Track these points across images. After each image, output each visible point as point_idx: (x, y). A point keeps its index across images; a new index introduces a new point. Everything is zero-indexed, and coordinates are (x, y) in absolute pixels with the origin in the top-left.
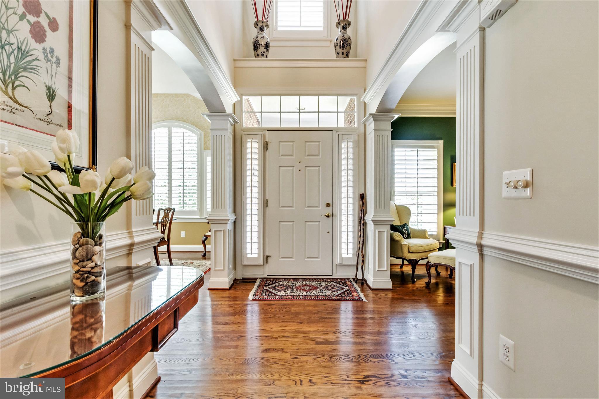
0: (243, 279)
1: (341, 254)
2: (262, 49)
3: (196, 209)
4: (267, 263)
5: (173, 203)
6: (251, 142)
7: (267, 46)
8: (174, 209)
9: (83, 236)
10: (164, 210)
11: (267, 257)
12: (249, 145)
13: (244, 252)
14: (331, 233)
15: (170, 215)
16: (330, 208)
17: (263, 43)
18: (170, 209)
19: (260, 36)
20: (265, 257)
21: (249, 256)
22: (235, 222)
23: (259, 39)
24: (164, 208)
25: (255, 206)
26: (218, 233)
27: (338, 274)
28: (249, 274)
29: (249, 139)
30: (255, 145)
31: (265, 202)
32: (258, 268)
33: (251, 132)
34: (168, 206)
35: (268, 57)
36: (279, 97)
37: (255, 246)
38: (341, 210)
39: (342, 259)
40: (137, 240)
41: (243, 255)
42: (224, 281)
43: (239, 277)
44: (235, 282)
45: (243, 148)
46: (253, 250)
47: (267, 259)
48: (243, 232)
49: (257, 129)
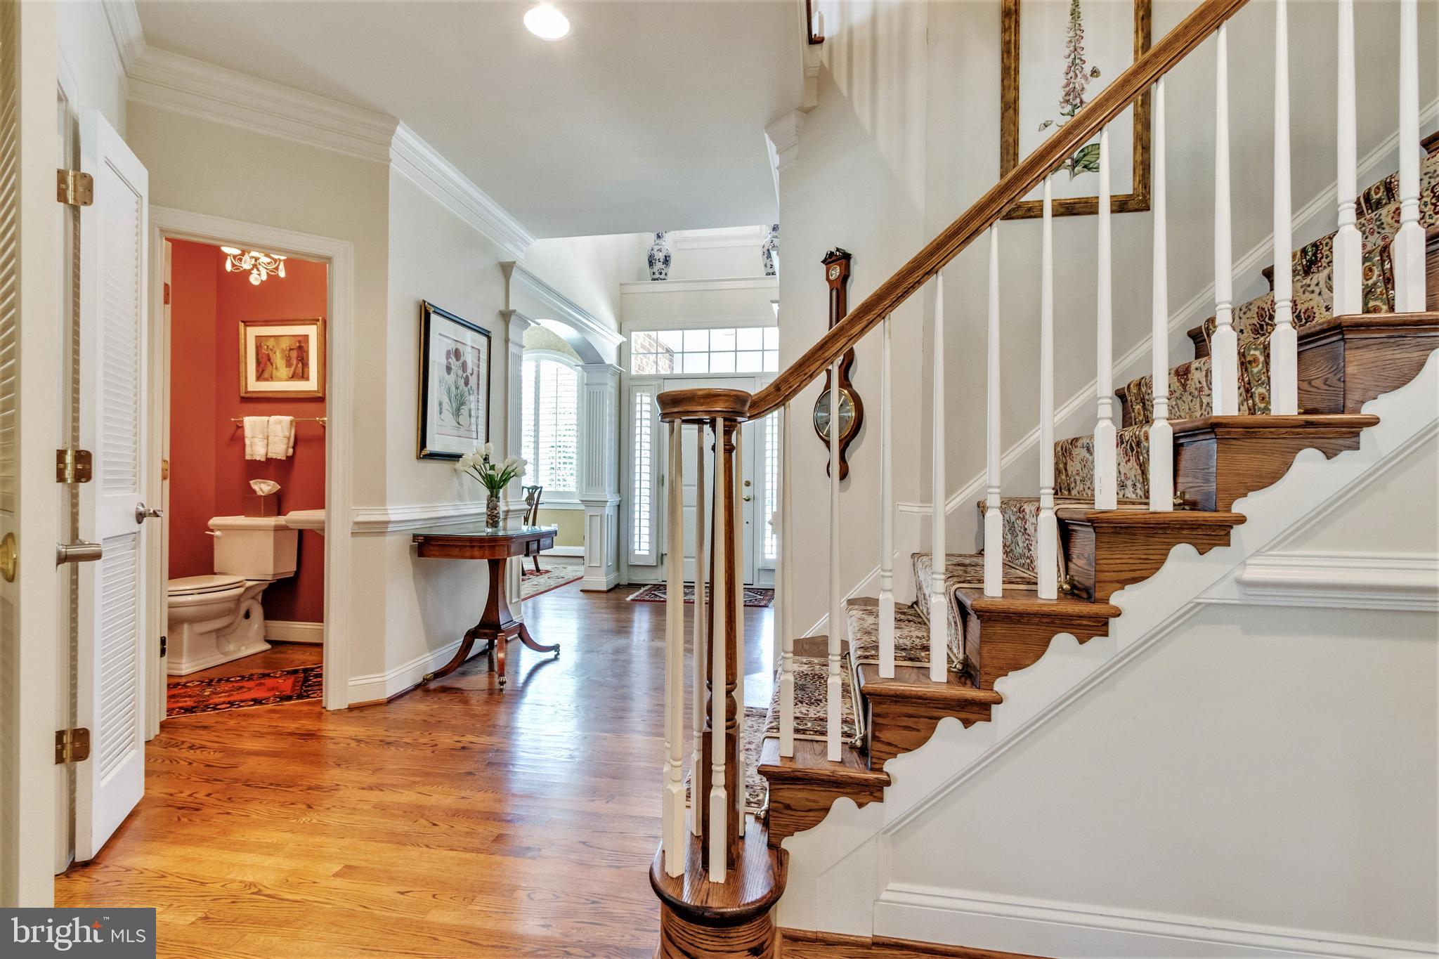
0: (629, 584)
1: (763, 554)
2: (659, 266)
3: (574, 490)
4: (662, 563)
5: (540, 479)
6: (641, 396)
7: (666, 261)
8: (541, 488)
9: (492, 497)
10: (529, 489)
11: (662, 555)
12: (638, 400)
13: (630, 547)
14: (751, 522)
15: (536, 496)
16: (751, 487)
17: (661, 256)
18: (535, 488)
19: (656, 248)
20: (660, 556)
21: (637, 552)
22: (619, 506)
23: (655, 252)
24: (529, 486)
25: (646, 484)
26: (594, 518)
27: (762, 583)
28: (638, 577)
29: (639, 391)
30: (647, 399)
31: (661, 479)
32: (650, 570)
33: (643, 381)
34: (533, 484)
35: (669, 275)
36: (681, 332)
37: (646, 538)
38: (764, 491)
39: (766, 561)
40: (511, 508)
41: (629, 551)
42: (601, 581)
43: (624, 581)
44: (617, 587)
45: (631, 405)
46: (642, 545)
47: (661, 558)
48: (630, 519)
49: (650, 377)
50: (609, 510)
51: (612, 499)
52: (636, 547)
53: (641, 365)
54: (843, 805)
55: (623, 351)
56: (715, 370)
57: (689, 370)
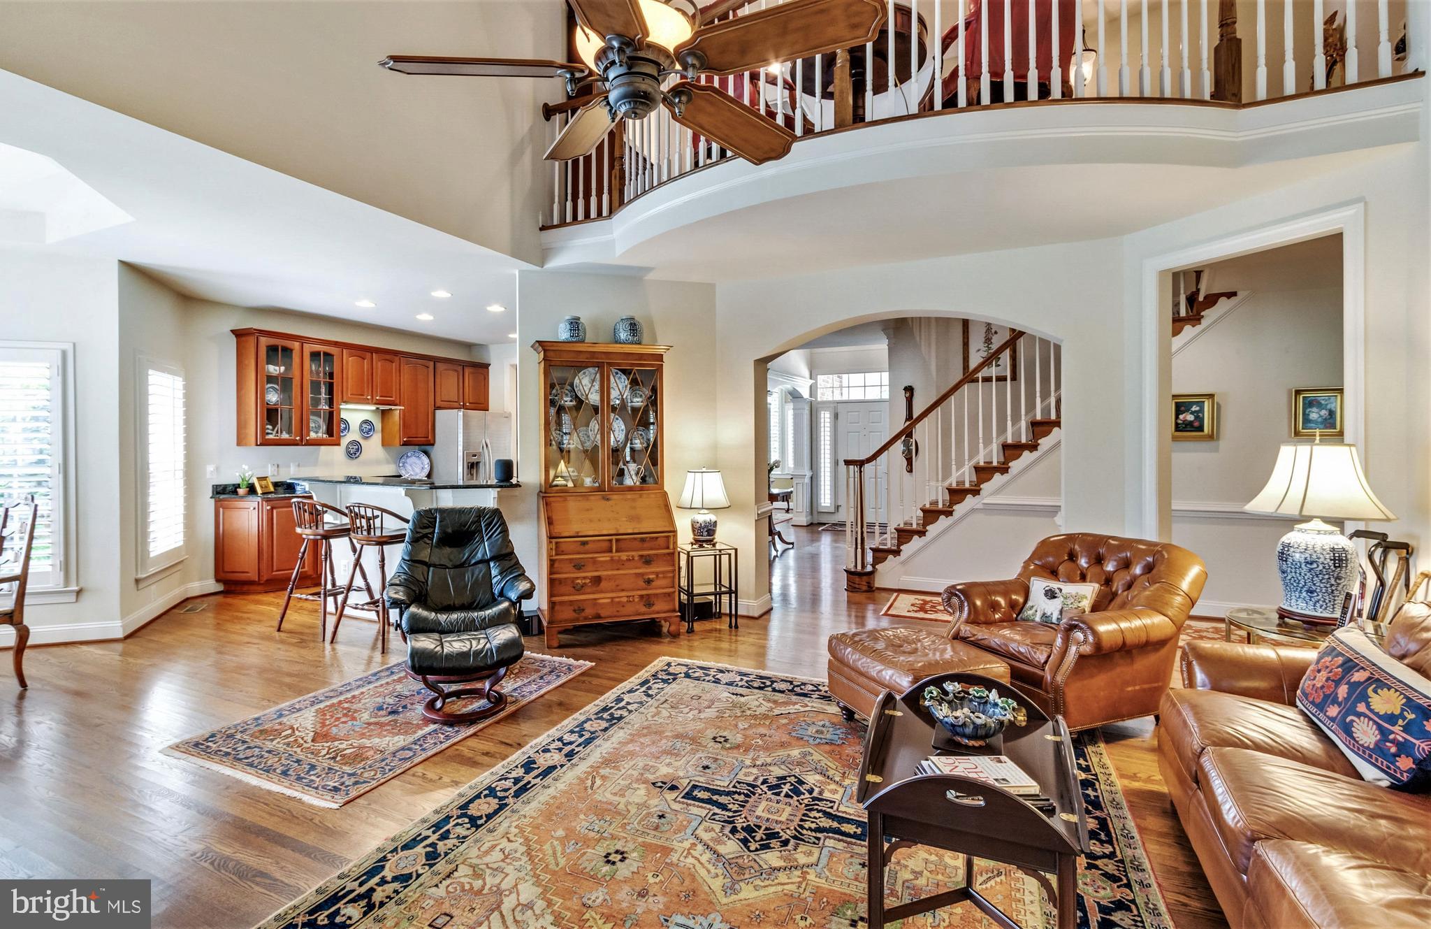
0: (819, 522)
4: (838, 511)
6: (824, 412)
12: (822, 414)
13: (819, 501)
21: (823, 504)
22: (812, 477)
25: (827, 465)
26: (798, 485)
28: (824, 518)
29: (822, 410)
30: (827, 416)
31: (836, 462)
32: (831, 515)
33: (825, 405)
37: (828, 496)
41: (818, 504)
42: (803, 520)
43: (816, 522)
44: (812, 524)
45: (817, 418)
46: (826, 500)
47: (838, 507)
48: (818, 486)
49: (830, 402)
50: (807, 480)
51: (808, 474)
52: (822, 501)
53: (824, 395)
54: (891, 557)
55: (813, 390)
56: (869, 397)
57: (853, 397)
